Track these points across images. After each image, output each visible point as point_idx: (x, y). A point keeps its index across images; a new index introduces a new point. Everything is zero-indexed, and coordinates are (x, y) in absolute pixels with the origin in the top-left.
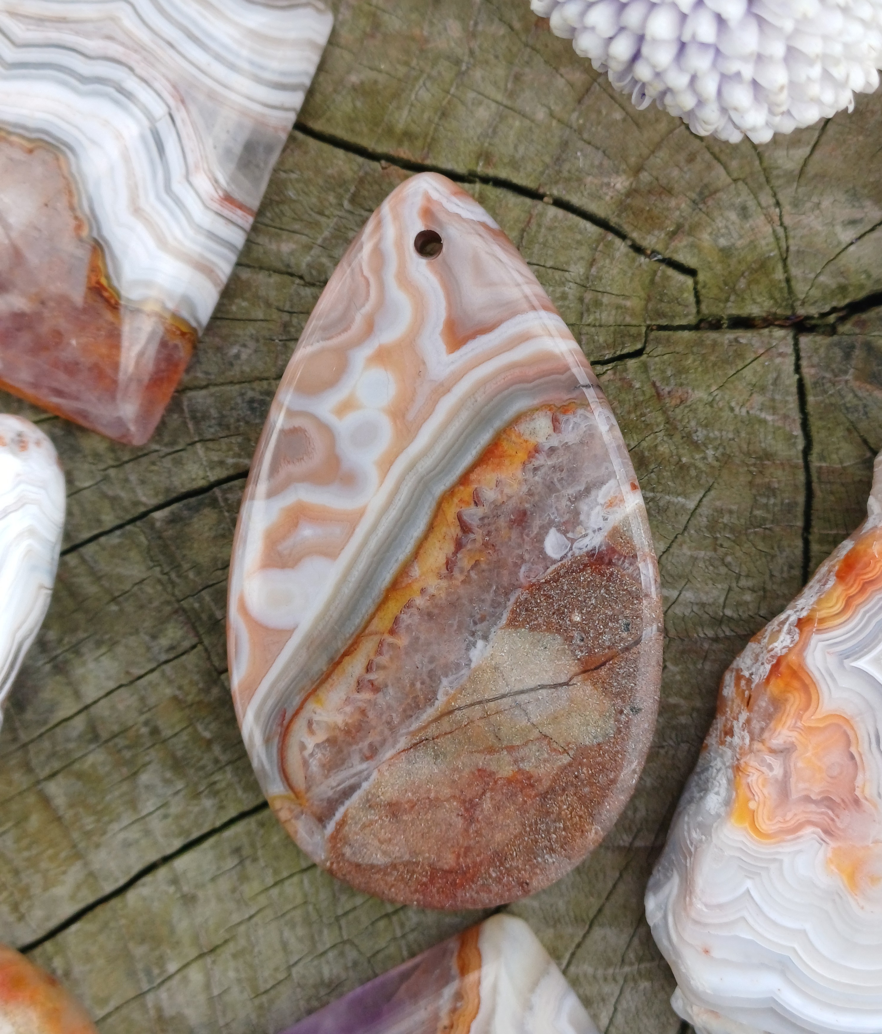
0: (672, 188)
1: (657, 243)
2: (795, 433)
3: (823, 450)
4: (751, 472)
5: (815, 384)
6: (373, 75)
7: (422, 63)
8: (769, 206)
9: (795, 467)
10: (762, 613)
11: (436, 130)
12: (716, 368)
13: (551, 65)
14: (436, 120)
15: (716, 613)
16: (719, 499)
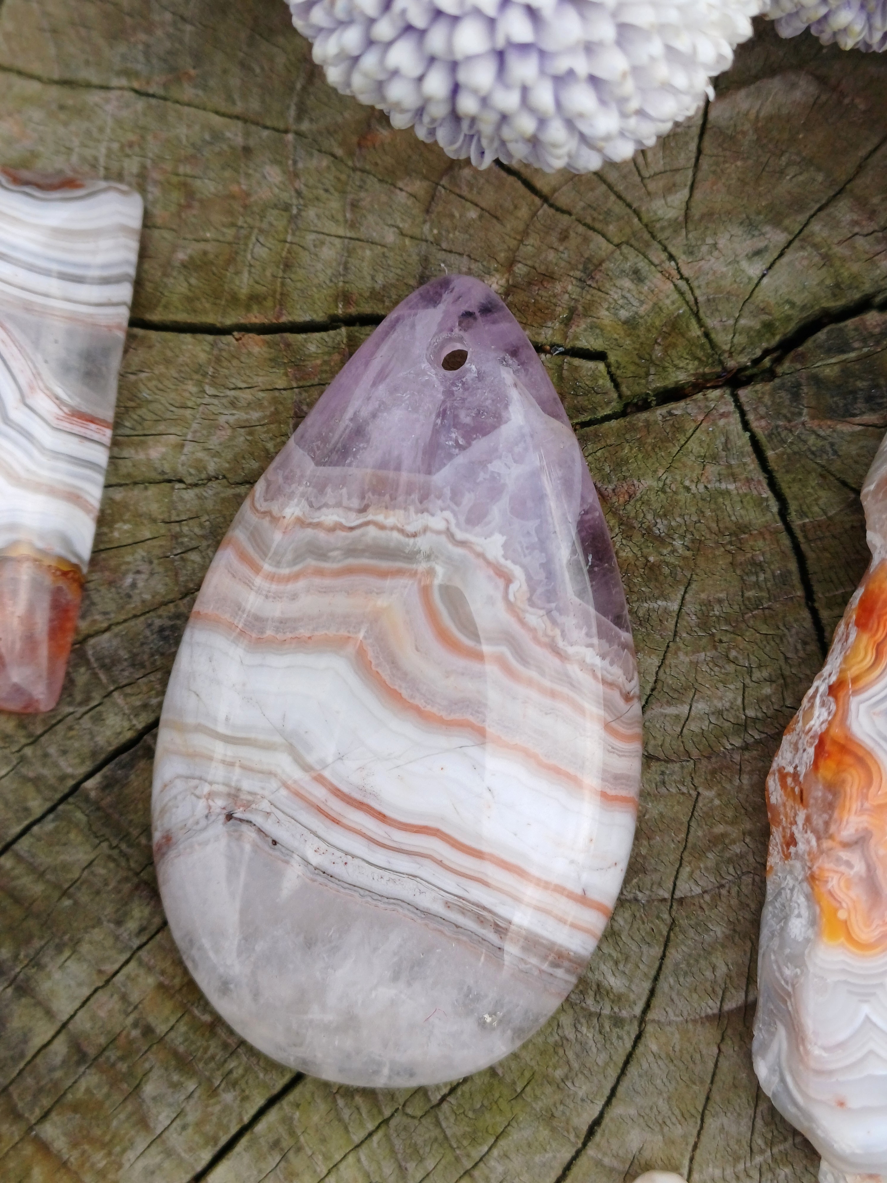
0: (553, 273)
1: (553, 335)
2: (764, 496)
3: (801, 506)
4: (729, 552)
5: (770, 436)
6: (202, 246)
7: (249, 220)
8: (663, 262)
9: (776, 532)
10: (788, 703)
11: (283, 284)
12: (657, 450)
13: (387, 182)
14: (281, 274)
15: (738, 717)
16: (703, 591)
